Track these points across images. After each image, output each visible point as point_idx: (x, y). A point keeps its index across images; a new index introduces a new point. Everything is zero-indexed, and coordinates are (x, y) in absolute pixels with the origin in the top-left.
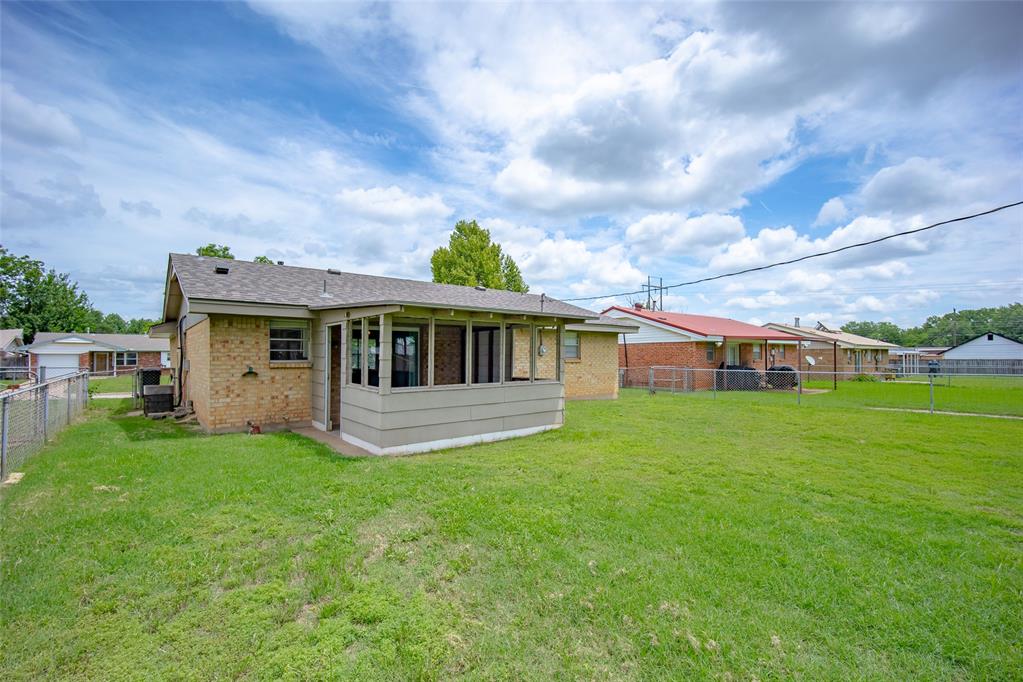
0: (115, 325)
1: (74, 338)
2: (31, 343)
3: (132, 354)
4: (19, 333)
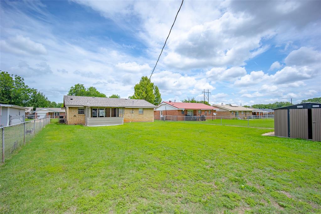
0: (54, 105)
1: (45, 109)
2: (35, 110)
3: (58, 113)
4: (32, 108)
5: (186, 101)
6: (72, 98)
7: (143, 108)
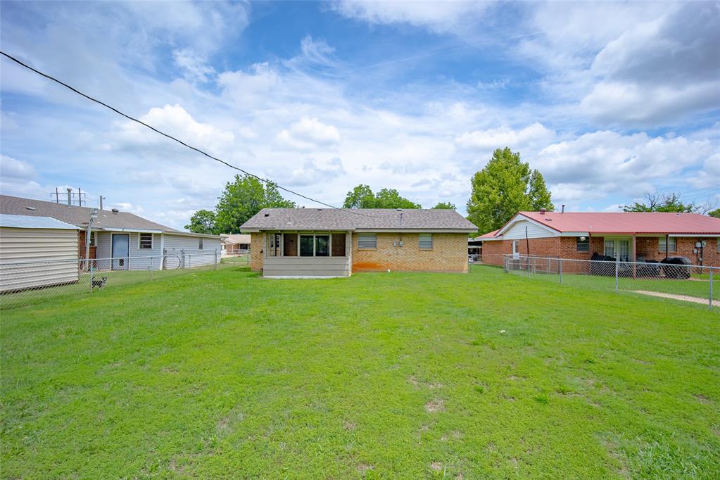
5: (640, 209)
6: (267, 213)
7: (433, 234)
